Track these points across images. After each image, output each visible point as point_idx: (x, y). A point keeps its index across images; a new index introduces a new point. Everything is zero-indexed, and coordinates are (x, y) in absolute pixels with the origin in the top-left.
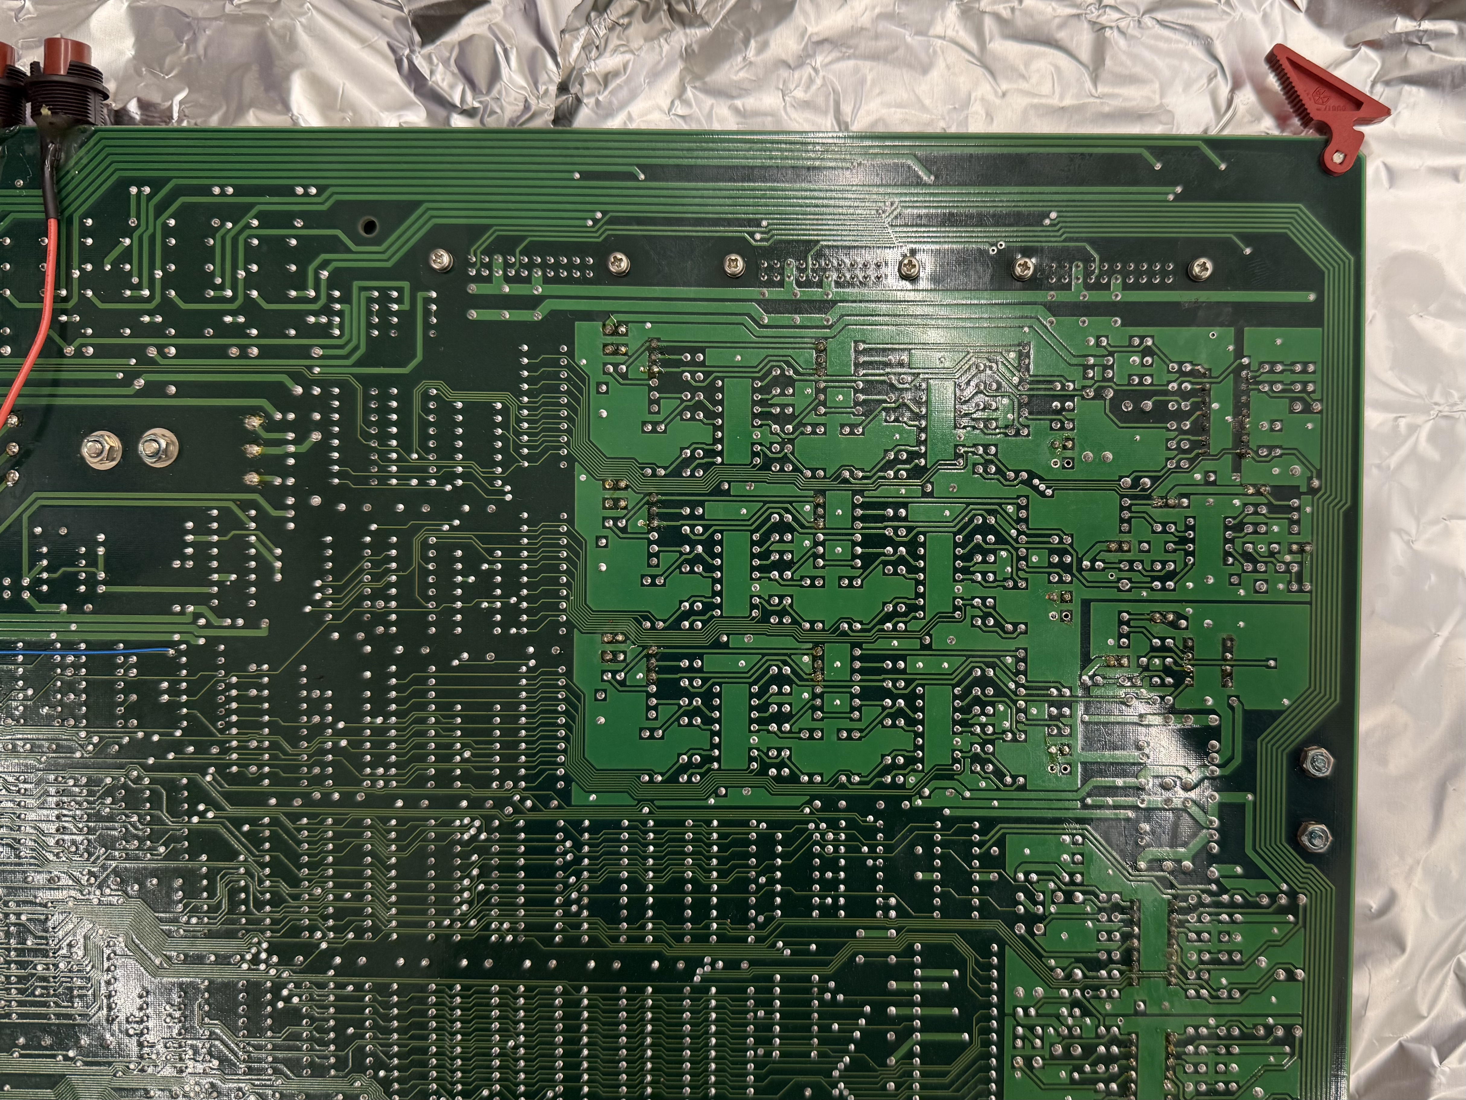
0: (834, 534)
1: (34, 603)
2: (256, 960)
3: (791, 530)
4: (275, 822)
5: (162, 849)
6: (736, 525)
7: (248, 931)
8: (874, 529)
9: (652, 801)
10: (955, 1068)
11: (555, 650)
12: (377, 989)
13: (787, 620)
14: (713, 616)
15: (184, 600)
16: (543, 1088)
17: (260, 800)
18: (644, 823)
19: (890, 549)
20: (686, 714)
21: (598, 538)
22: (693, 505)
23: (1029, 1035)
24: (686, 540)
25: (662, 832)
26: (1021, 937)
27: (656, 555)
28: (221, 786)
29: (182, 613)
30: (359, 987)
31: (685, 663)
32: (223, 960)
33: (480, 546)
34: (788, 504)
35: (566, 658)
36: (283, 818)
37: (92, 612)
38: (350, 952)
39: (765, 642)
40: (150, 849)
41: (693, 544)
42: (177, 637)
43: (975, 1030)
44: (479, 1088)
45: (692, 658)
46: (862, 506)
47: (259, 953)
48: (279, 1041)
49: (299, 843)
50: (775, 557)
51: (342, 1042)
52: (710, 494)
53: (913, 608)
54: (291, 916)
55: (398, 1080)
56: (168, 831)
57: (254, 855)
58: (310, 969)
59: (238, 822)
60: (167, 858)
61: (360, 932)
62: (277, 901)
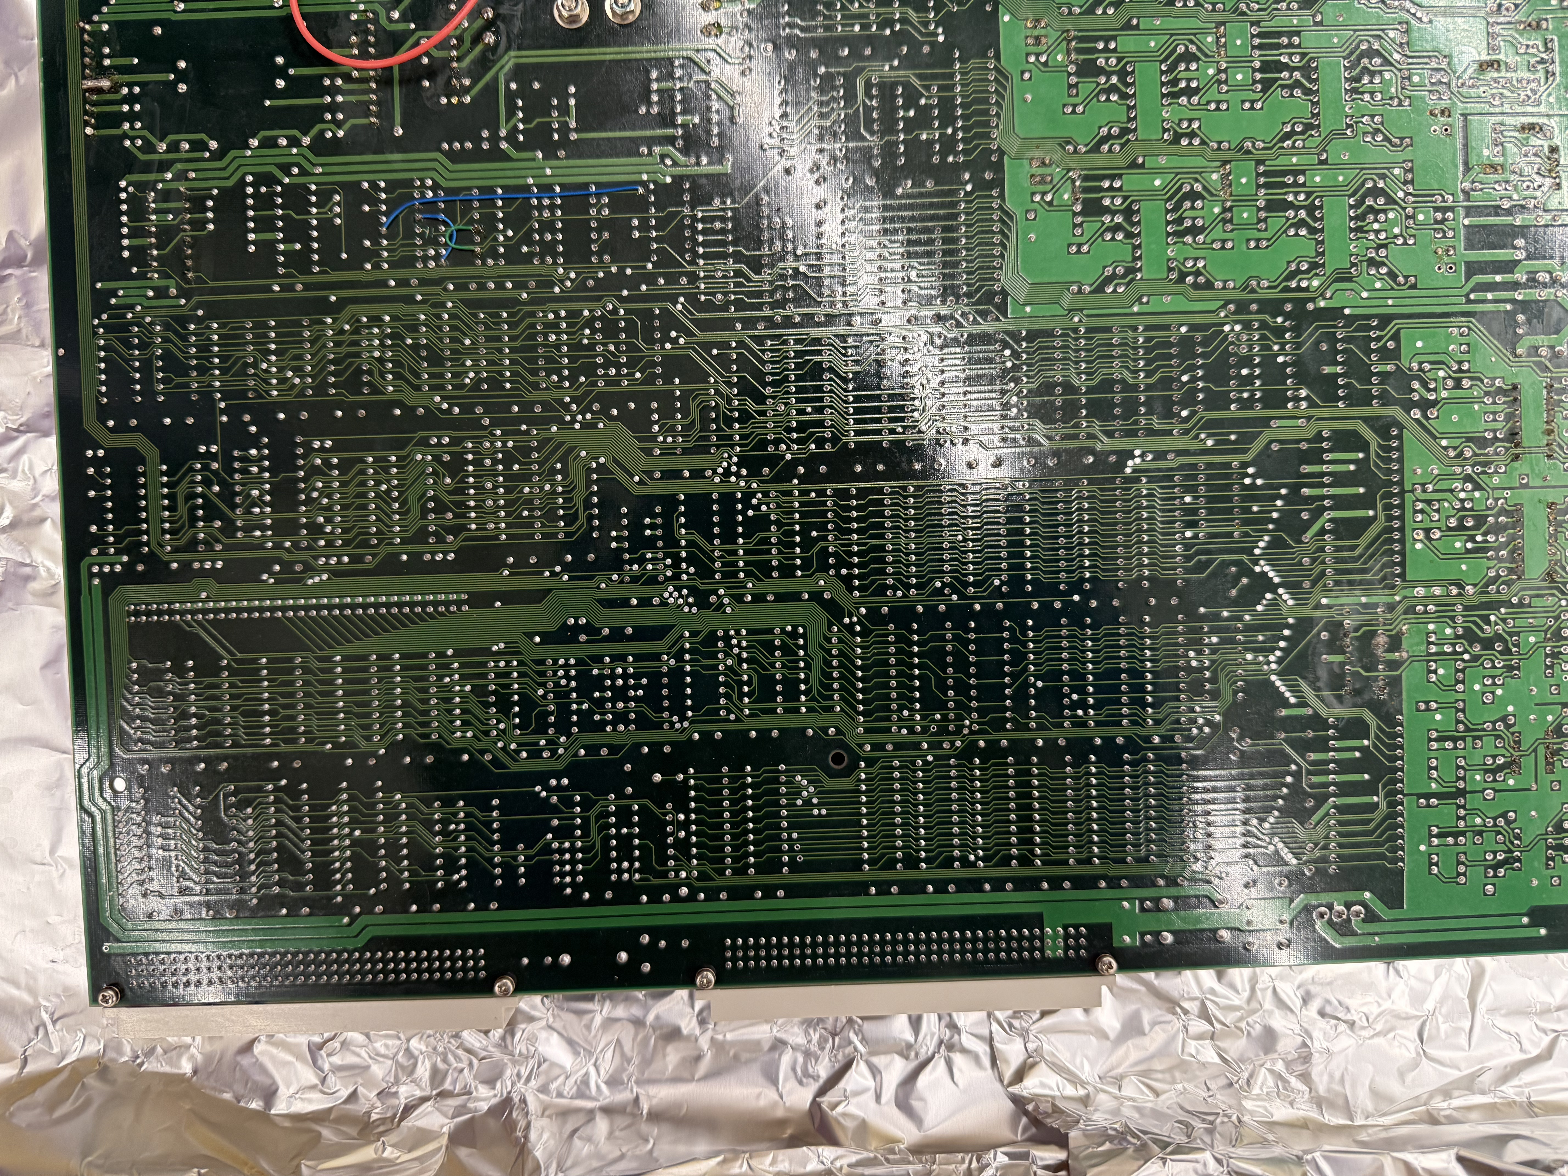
0: (1236, 62)
1: (513, 153)
2: (727, 473)
3: (1197, 59)
4: (741, 344)
5: (638, 375)
6: (1146, 56)
7: (718, 447)
8: (1271, 55)
9: (1081, 310)
10: (1363, 541)
11: (988, 176)
12: (837, 493)
13: (1196, 142)
14: (1128, 140)
15: (651, 142)
16: (990, 577)
17: (727, 325)
18: (1076, 330)
19: (1285, 74)
20: (1108, 229)
21: (1023, 73)
22: (1107, 39)
23: (1427, 509)
24: (1101, 71)
25: (1091, 338)
26: (1417, 421)
27: (1076, 85)
28: (692, 314)
29: (650, 154)
30: (821, 493)
31: (1106, 184)
32: (698, 474)
33: (916, 82)
34: (1193, 35)
35: (999, 183)
36: (748, 341)
37: (567, 157)
38: (812, 461)
39: (1176, 162)
40: (627, 375)
41: (1109, 75)
42: (645, 177)
43: (1380, 506)
44: (932, 580)
45: (1112, 178)
46: (1260, 35)
47: (730, 465)
48: (750, 547)
49: (763, 363)
50: (1183, 84)
51: (808, 543)
52: (1122, 29)
53: (1308, 127)
54: (759, 431)
55: (859, 577)
56: (643, 357)
57: (722, 376)
58: (777, 479)
59: (707, 347)
60: (643, 382)
61: (820, 442)
62: (745, 417)
